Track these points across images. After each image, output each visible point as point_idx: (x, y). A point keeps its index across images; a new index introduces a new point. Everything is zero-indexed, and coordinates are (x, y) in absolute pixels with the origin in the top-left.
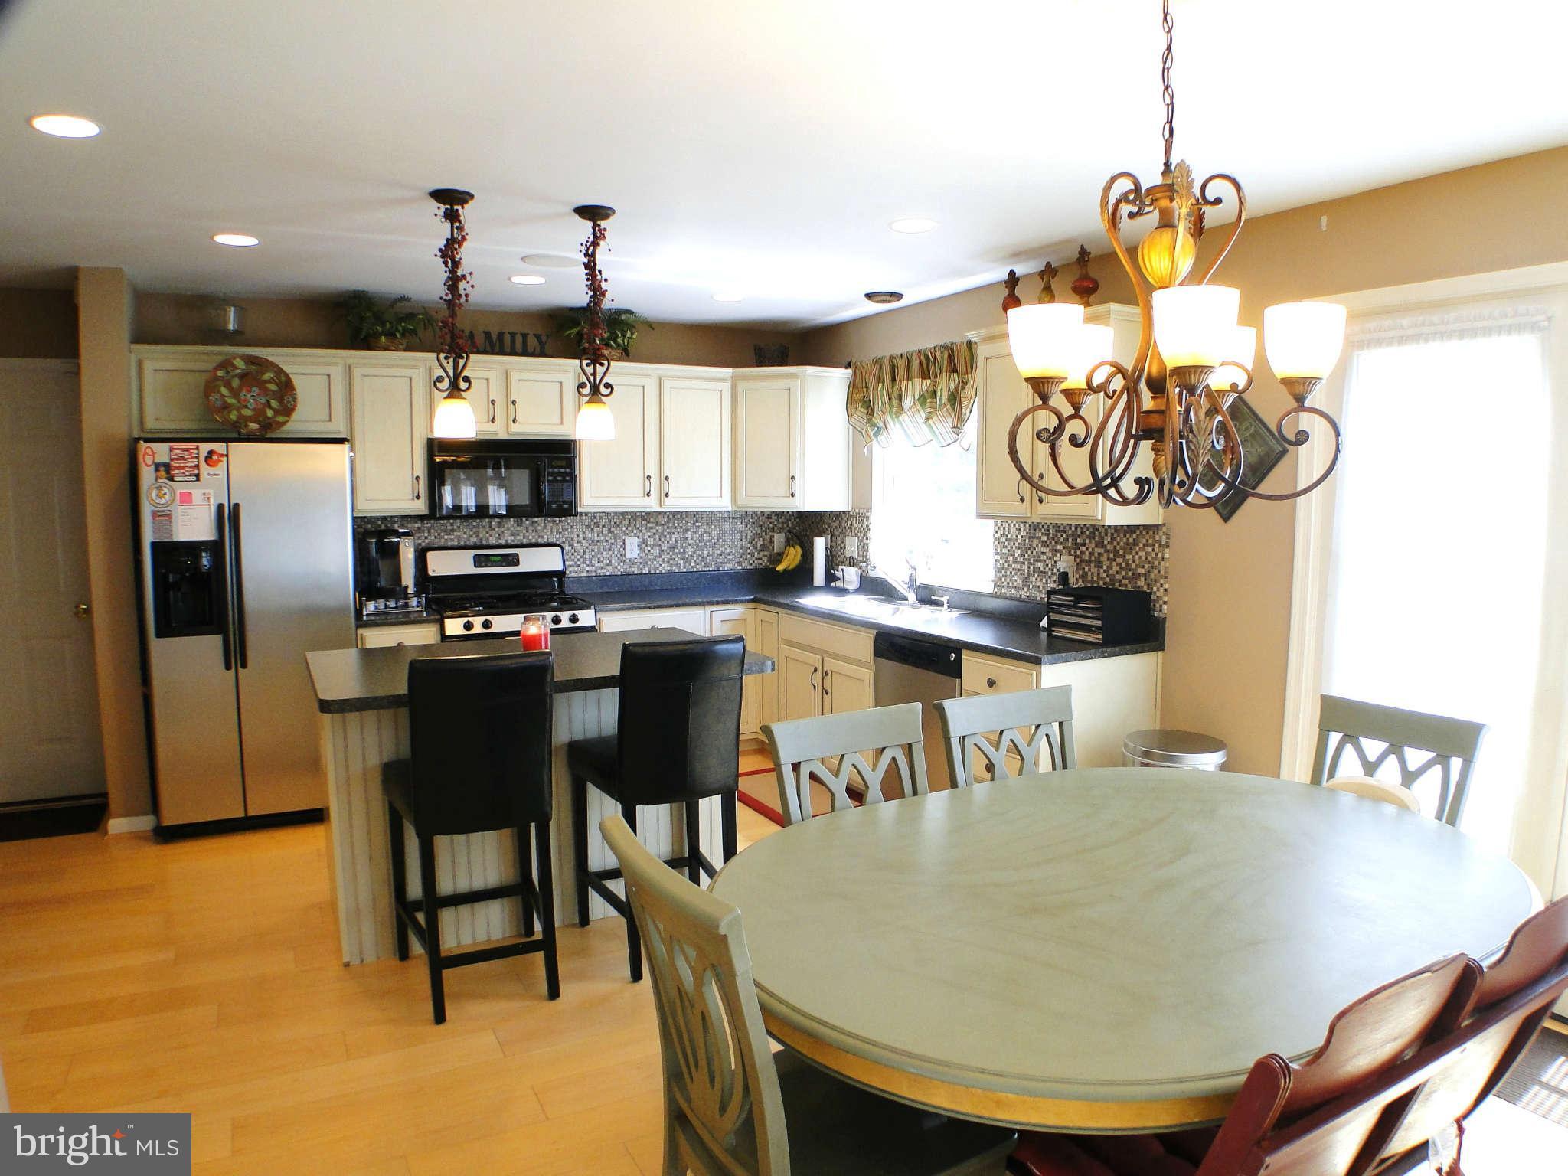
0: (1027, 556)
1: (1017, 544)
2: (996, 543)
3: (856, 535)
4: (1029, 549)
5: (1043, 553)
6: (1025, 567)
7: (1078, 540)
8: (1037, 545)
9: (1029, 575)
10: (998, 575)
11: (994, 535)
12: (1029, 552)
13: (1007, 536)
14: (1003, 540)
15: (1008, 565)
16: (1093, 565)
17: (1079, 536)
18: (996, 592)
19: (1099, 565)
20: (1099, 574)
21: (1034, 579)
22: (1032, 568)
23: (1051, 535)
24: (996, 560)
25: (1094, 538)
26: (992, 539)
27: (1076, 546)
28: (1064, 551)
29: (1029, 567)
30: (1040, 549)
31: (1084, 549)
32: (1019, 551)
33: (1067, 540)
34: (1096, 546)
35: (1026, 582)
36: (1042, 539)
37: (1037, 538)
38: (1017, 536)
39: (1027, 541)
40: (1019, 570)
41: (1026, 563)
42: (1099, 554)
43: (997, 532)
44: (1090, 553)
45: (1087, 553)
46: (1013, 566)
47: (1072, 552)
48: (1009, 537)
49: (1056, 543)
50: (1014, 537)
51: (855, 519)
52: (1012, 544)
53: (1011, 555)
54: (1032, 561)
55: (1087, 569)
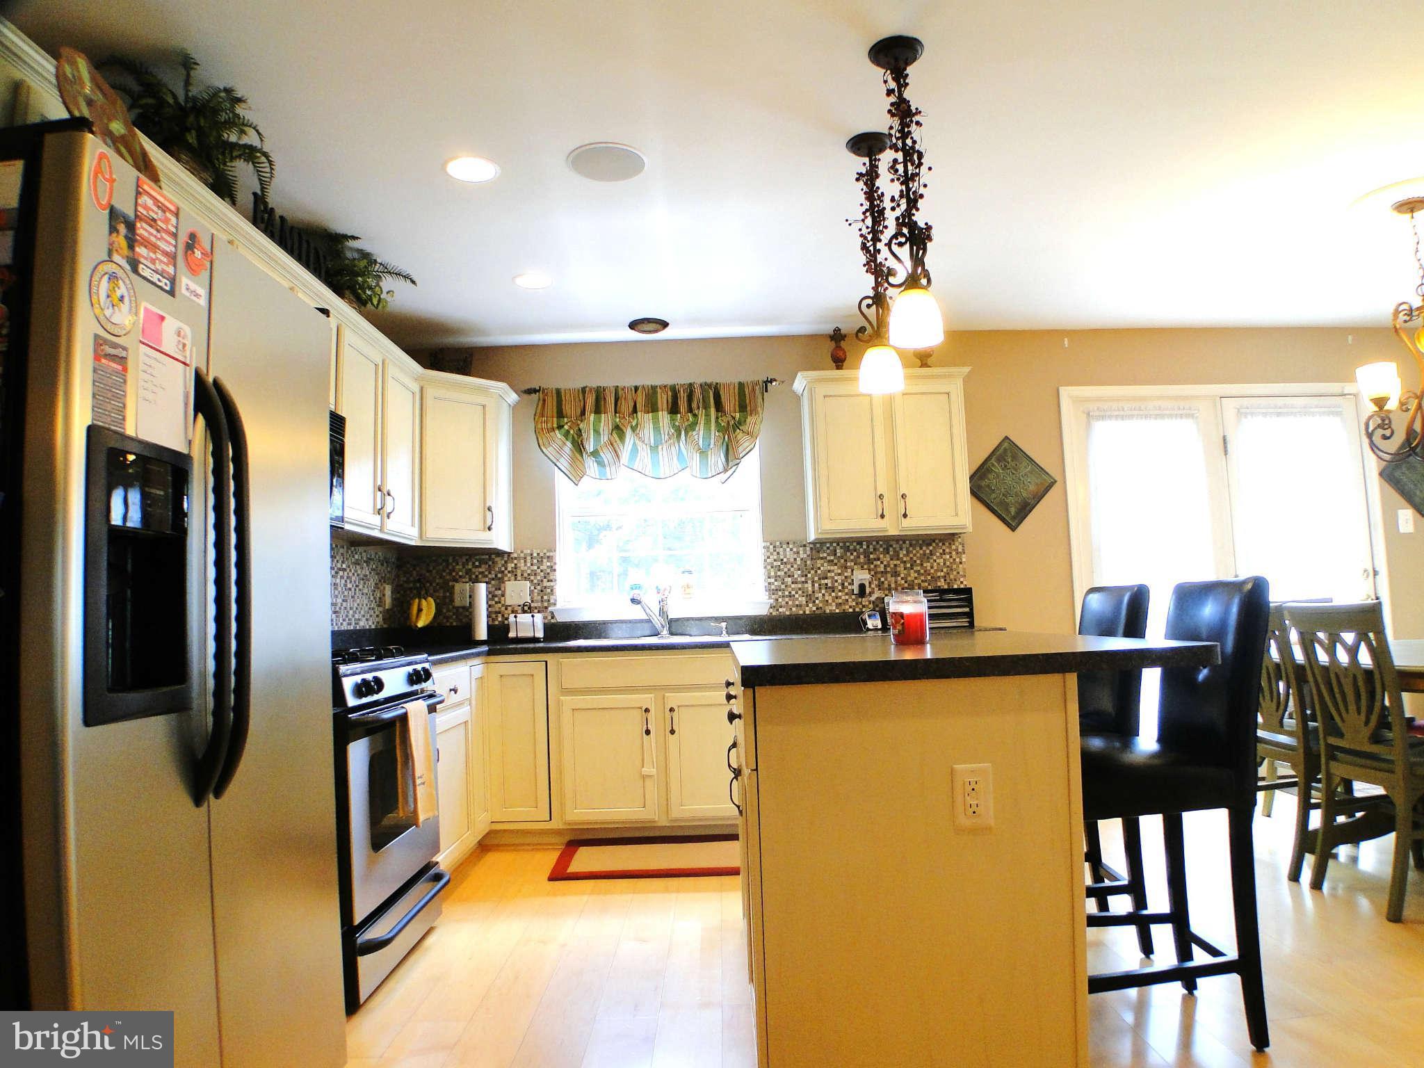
0: (809, 575)
1: (795, 566)
2: (769, 567)
3: (526, 579)
4: (812, 569)
5: (829, 571)
6: (809, 586)
7: (872, 556)
8: (822, 565)
9: (813, 592)
10: (773, 597)
11: (765, 561)
12: (813, 572)
13: (782, 560)
14: (775, 564)
15: (786, 586)
16: (889, 575)
17: (871, 553)
18: (771, 613)
19: (896, 574)
20: (896, 582)
21: (821, 595)
22: (817, 585)
23: (839, 555)
24: (769, 584)
25: (888, 553)
26: (761, 564)
27: (870, 562)
28: (856, 567)
29: (813, 585)
30: (826, 567)
31: (879, 563)
32: (799, 572)
33: (859, 557)
34: (892, 559)
35: (810, 598)
36: (829, 558)
37: (822, 558)
38: (795, 559)
39: (808, 562)
40: (800, 589)
41: (810, 582)
42: (895, 565)
43: (769, 557)
44: (885, 566)
45: (882, 566)
46: (793, 586)
47: (865, 567)
48: (785, 560)
49: (846, 561)
50: (792, 560)
51: (522, 561)
52: (789, 566)
53: (789, 576)
54: (816, 579)
55: (882, 579)
